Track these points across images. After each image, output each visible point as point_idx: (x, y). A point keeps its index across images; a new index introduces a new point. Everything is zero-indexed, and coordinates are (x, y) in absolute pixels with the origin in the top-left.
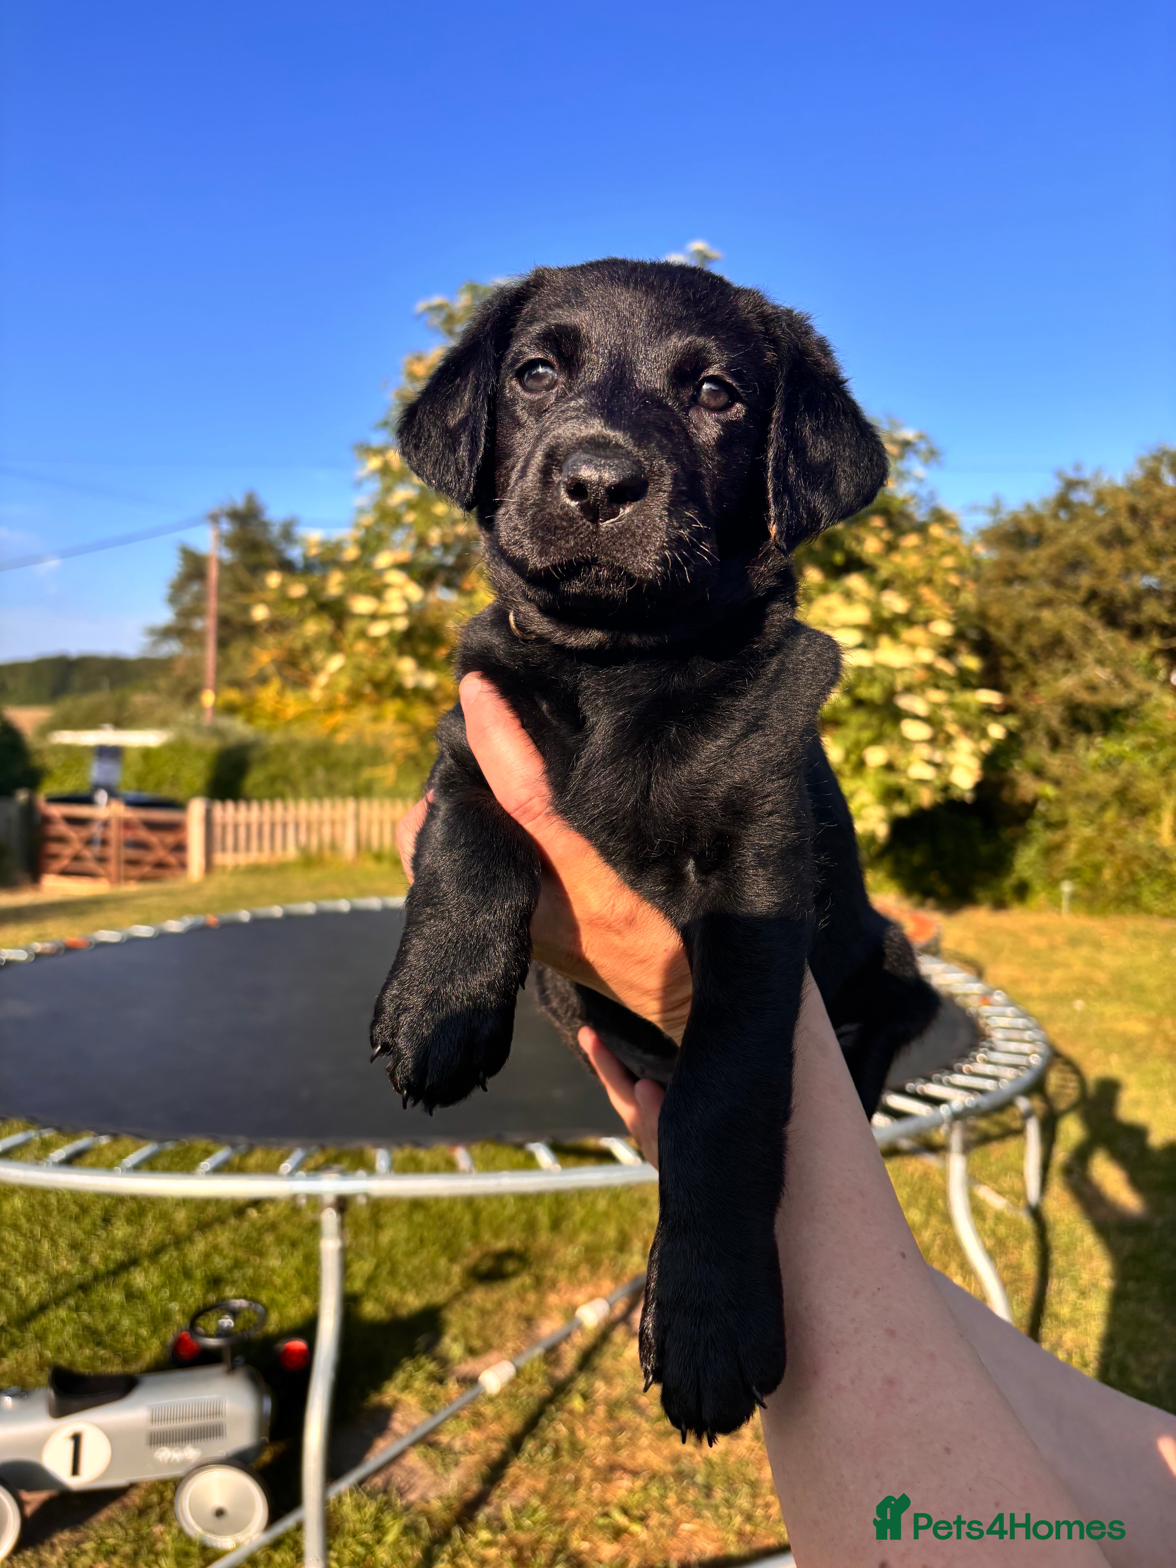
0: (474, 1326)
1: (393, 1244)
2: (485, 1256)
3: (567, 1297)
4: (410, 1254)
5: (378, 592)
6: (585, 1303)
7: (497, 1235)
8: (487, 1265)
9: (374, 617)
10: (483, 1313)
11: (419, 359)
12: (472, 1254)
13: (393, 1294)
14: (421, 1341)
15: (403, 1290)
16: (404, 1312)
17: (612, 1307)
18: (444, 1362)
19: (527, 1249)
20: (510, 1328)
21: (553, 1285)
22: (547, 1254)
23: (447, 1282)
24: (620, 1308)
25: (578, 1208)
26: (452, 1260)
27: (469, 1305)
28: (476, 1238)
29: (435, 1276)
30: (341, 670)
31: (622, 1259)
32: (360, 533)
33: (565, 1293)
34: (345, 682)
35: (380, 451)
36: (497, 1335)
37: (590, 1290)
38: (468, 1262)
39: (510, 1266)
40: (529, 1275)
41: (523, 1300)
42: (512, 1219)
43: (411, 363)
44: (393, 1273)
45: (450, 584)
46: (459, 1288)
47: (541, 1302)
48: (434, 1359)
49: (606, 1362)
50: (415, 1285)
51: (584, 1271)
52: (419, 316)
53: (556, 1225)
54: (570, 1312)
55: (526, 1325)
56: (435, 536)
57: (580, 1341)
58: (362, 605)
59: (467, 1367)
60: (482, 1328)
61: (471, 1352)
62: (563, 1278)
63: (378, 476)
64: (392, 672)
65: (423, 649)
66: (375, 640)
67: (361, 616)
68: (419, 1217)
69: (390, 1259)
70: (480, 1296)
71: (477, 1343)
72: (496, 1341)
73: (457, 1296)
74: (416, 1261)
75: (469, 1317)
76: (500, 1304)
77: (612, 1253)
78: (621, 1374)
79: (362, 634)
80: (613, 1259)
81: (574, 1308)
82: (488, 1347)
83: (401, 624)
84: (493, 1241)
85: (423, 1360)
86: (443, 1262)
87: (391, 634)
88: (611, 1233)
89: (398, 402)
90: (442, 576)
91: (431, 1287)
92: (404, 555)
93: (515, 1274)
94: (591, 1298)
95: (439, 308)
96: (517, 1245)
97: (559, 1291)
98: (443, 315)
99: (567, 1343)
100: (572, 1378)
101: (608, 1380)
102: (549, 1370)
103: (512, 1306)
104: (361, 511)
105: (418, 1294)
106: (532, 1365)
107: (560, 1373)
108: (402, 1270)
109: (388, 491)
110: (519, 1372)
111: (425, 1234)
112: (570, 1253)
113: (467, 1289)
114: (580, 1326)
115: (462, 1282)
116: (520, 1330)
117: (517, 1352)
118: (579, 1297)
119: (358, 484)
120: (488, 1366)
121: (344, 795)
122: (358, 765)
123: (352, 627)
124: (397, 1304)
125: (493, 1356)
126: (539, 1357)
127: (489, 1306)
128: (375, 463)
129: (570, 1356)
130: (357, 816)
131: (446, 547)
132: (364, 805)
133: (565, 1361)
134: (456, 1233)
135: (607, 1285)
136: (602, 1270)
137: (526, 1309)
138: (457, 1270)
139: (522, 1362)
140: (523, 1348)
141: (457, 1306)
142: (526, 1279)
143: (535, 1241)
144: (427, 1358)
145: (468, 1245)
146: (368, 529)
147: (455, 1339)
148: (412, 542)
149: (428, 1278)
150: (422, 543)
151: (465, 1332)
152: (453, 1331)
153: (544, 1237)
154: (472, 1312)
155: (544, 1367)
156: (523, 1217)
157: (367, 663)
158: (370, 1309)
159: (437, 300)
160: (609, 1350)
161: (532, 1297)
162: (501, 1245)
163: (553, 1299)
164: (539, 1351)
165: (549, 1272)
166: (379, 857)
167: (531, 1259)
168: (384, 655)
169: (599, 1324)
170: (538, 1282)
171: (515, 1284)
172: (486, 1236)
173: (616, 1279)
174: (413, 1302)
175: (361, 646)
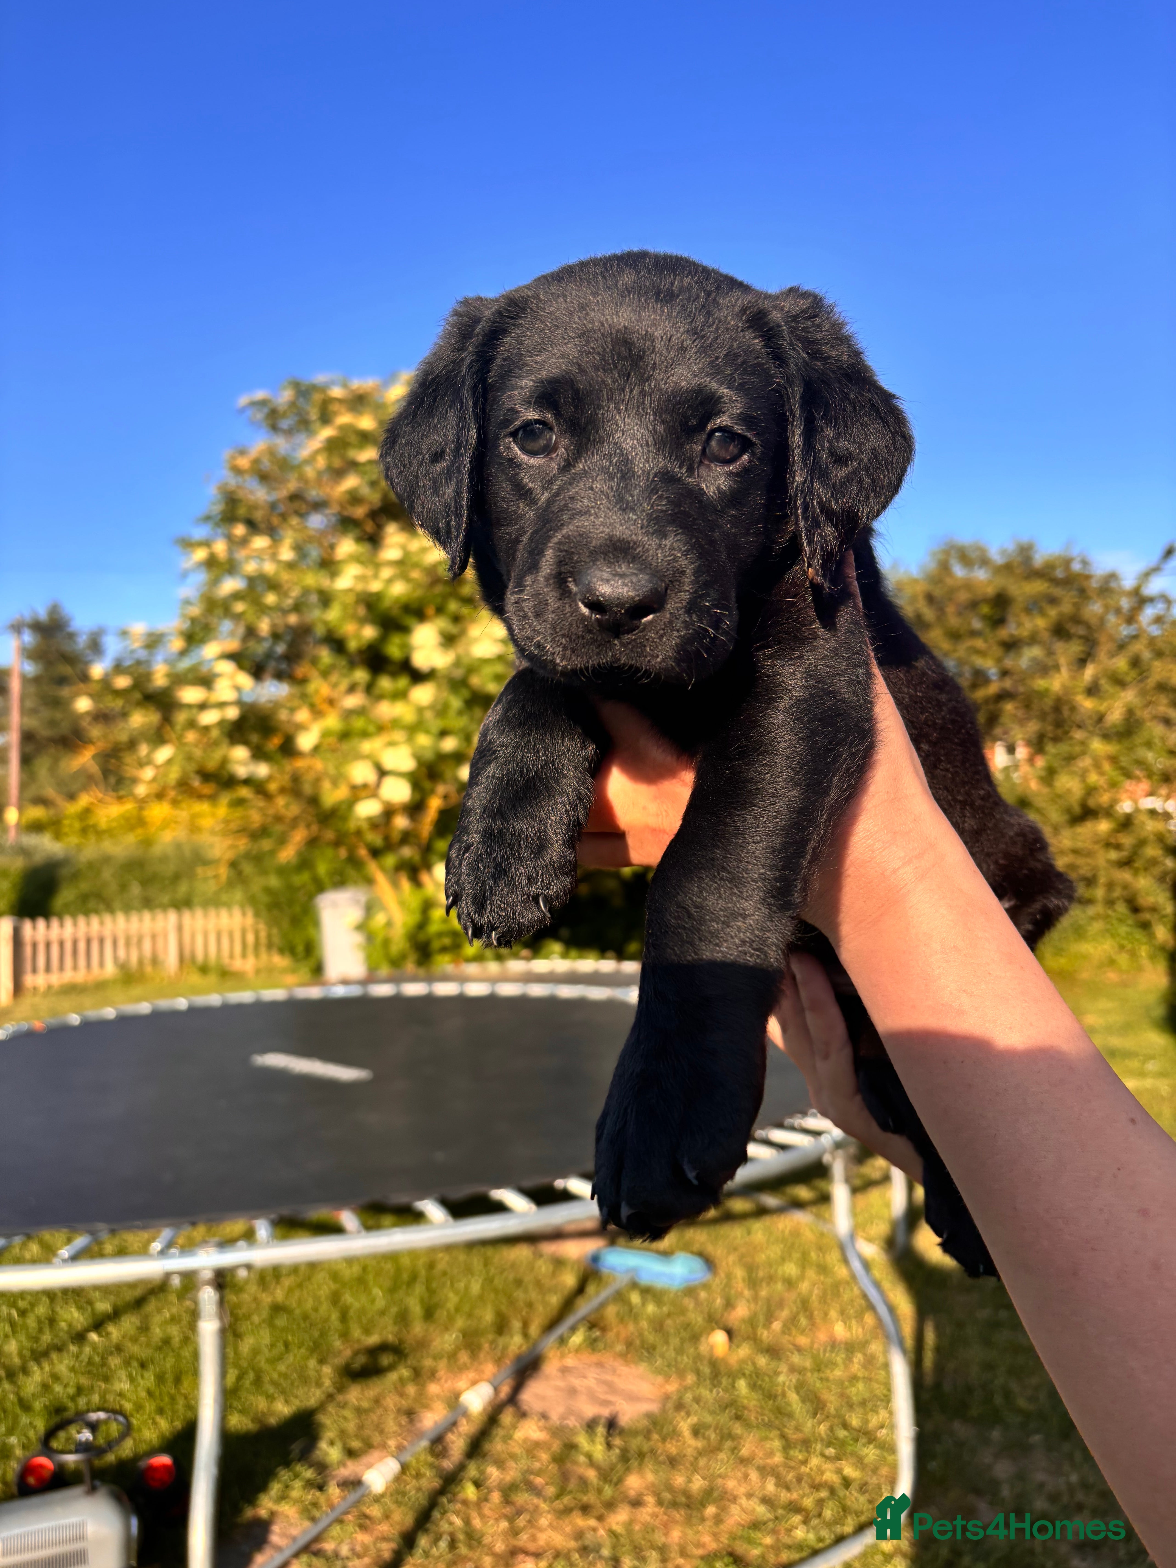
0: (351, 1426)
1: (255, 1352)
2: (356, 1353)
3: (448, 1385)
4: (273, 1361)
5: (207, 681)
6: (468, 1389)
7: (367, 1331)
8: (361, 1360)
9: (203, 706)
10: (359, 1411)
11: (242, 453)
12: (342, 1351)
13: (261, 1404)
14: (296, 1448)
15: (270, 1398)
16: (273, 1421)
17: (496, 1390)
18: (322, 1467)
19: (401, 1341)
20: (391, 1425)
21: (433, 1375)
22: (423, 1344)
23: (319, 1384)
24: (505, 1390)
25: (451, 1295)
26: (322, 1361)
27: (344, 1406)
28: (345, 1335)
29: (304, 1380)
30: (169, 762)
31: (501, 1341)
32: (186, 625)
33: (446, 1381)
34: (174, 774)
35: (206, 543)
36: (377, 1434)
37: (472, 1375)
38: (340, 1361)
39: (385, 1360)
40: (406, 1367)
41: (402, 1395)
42: (382, 1313)
43: (233, 458)
44: (258, 1382)
45: (279, 676)
46: (331, 1390)
47: (421, 1392)
48: (310, 1466)
49: (496, 1446)
50: (283, 1392)
51: (464, 1357)
52: (242, 410)
53: (429, 1314)
54: (454, 1401)
55: (407, 1420)
56: (264, 626)
57: (466, 1428)
58: (190, 695)
59: (349, 1470)
60: (361, 1427)
61: (351, 1453)
62: (442, 1367)
63: (203, 569)
64: (225, 762)
65: (255, 738)
66: (206, 729)
67: (189, 706)
68: (281, 1321)
69: (253, 1369)
70: (355, 1394)
71: (356, 1444)
72: (376, 1439)
73: (330, 1397)
74: (282, 1368)
75: (345, 1418)
76: (377, 1401)
77: (491, 1337)
78: (513, 1457)
79: (192, 724)
80: (492, 1342)
81: (457, 1395)
82: (369, 1446)
83: (232, 713)
84: (363, 1338)
85: (299, 1468)
86: (312, 1363)
87: (222, 723)
88: (488, 1316)
89: (219, 497)
90: (272, 665)
91: (300, 1392)
92: (233, 645)
93: (391, 1368)
94: (474, 1383)
95: (263, 403)
96: (391, 1338)
97: (439, 1380)
98: (266, 410)
99: (453, 1432)
100: (461, 1467)
101: (500, 1464)
102: (437, 1463)
103: (391, 1401)
104: (187, 602)
105: (287, 1402)
106: (418, 1460)
107: (448, 1464)
108: (266, 1379)
109: (216, 582)
110: (404, 1468)
111: (290, 1338)
112: (447, 1340)
113: (341, 1389)
114: (465, 1413)
115: (334, 1383)
116: (400, 1425)
117: (400, 1448)
118: (461, 1384)
119: (184, 575)
120: (369, 1466)
121: (164, 908)
122: (176, 878)
123: (181, 717)
124: (263, 1413)
125: (375, 1454)
126: (425, 1449)
127: (365, 1404)
128: (200, 554)
129: (457, 1444)
130: (180, 928)
131: (276, 636)
132: (187, 916)
133: (452, 1452)
134: (323, 1334)
135: (490, 1368)
136: (482, 1355)
137: (404, 1404)
138: (327, 1370)
139: (407, 1457)
140: (405, 1443)
141: (331, 1408)
142: (405, 1372)
143: (408, 1332)
144: (302, 1466)
145: (338, 1344)
146: (193, 620)
147: (332, 1443)
148: (241, 630)
149: (296, 1384)
150: (251, 632)
151: (343, 1433)
152: (329, 1434)
153: (418, 1328)
154: (347, 1413)
155: (430, 1459)
156: (394, 1310)
157: (198, 753)
158: (236, 1422)
159: (260, 395)
160: (499, 1433)
161: (411, 1390)
162: (373, 1339)
163: (433, 1388)
164: (424, 1443)
165: (428, 1363)
166: (204, 969)
167: (407, 1351)
168: (216, 744)
169: (484, 1409)
170: (417, 1374)
171: (393, 1376)
172: (356, 1332)
173: (498, 1361)
174: (283, 1409)
175: (191, 736)
